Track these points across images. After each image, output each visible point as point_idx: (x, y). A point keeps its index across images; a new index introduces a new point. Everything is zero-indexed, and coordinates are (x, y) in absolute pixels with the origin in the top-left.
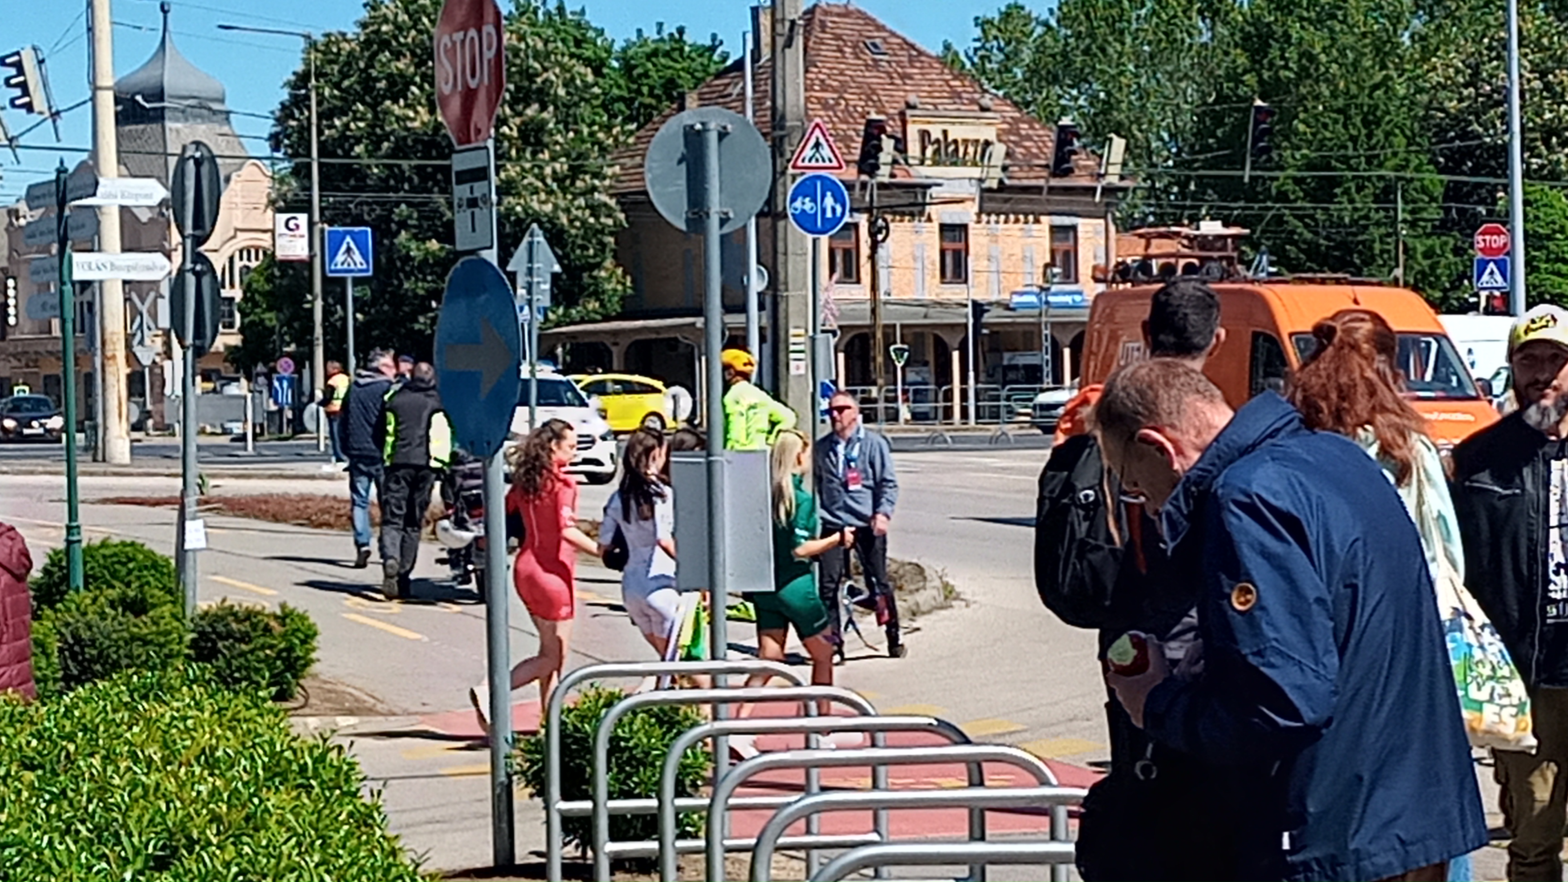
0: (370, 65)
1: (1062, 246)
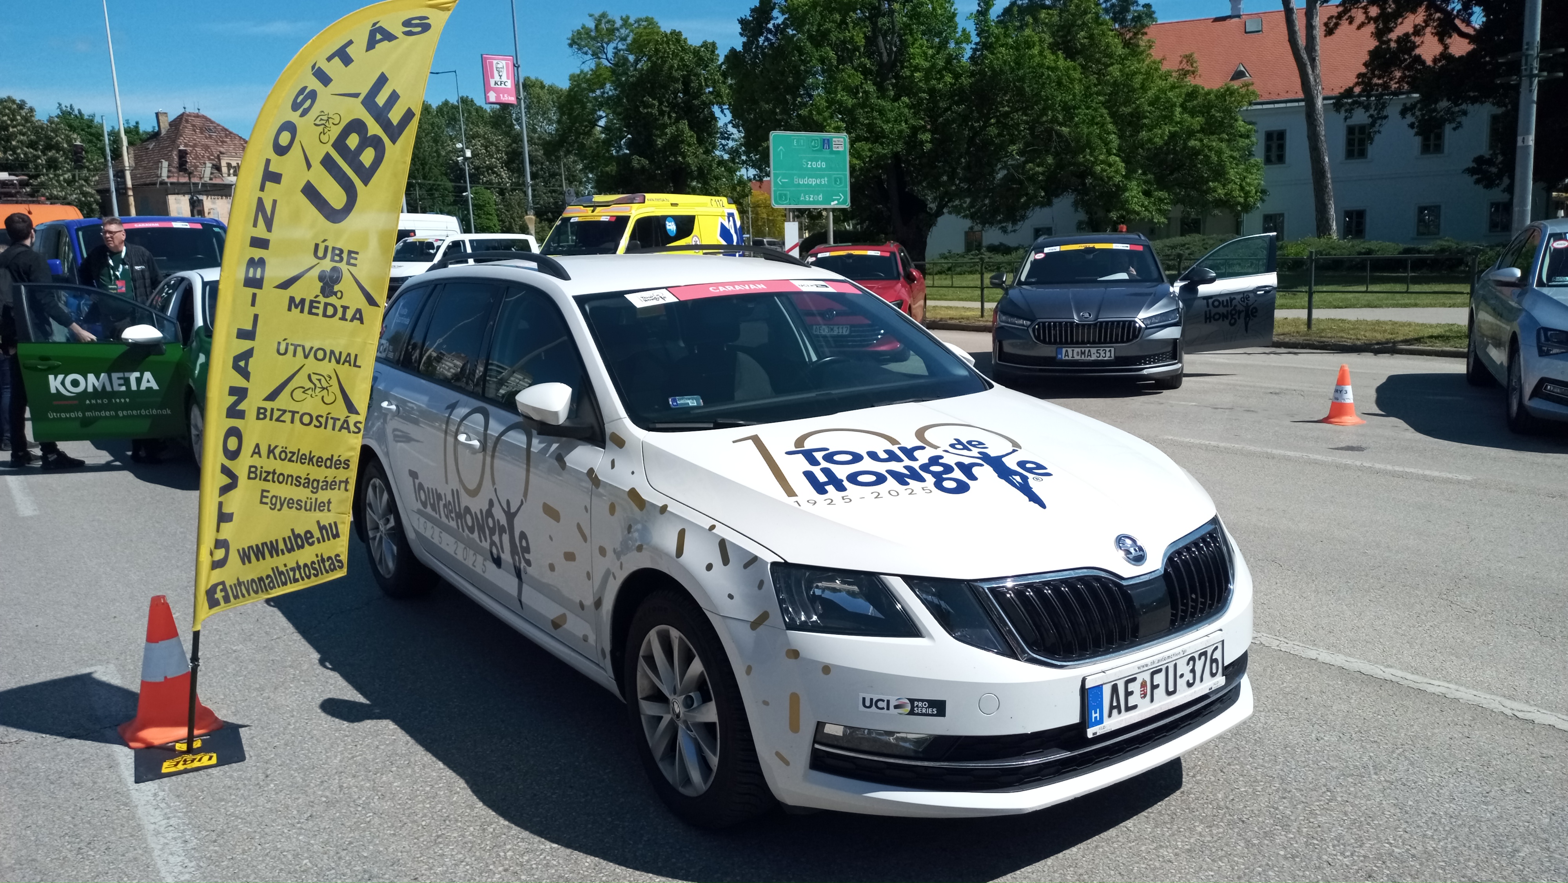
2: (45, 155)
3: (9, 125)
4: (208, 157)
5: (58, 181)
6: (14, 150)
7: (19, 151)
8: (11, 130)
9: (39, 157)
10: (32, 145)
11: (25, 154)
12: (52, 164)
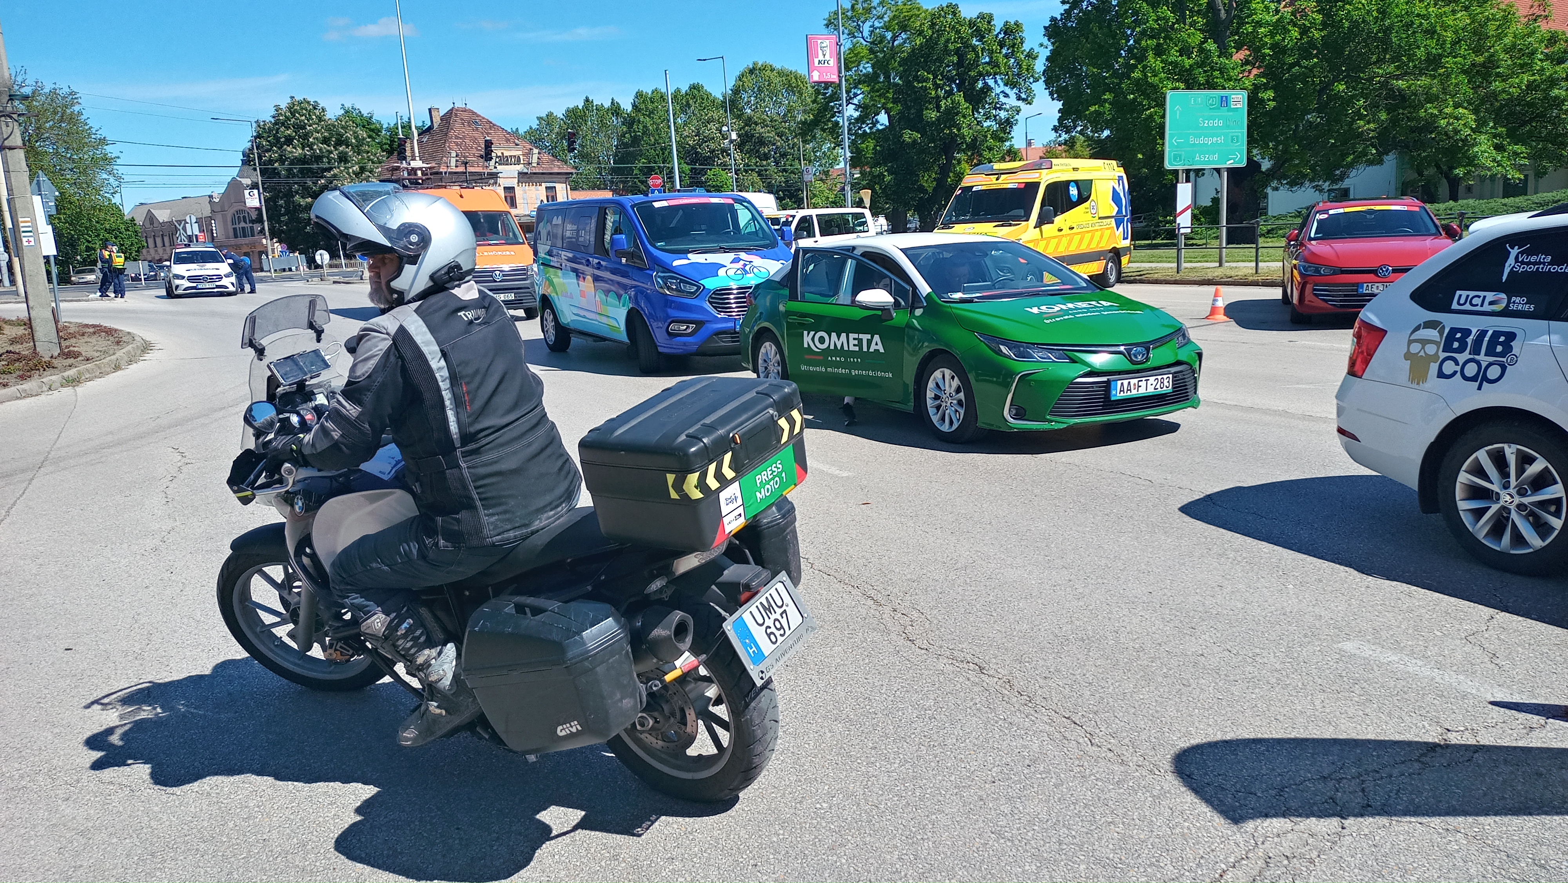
0: (277, 132)
1: (550, 194)
2: (336, 150)
3: (306, 124)
4: (476, 148)
5: (348, 174)
6: (311, 147)
7: (315, 147)
8: (308, 128)
9: (331, 152)
10: (325, 141)
11: (320, 150)
12: (343, 159)
